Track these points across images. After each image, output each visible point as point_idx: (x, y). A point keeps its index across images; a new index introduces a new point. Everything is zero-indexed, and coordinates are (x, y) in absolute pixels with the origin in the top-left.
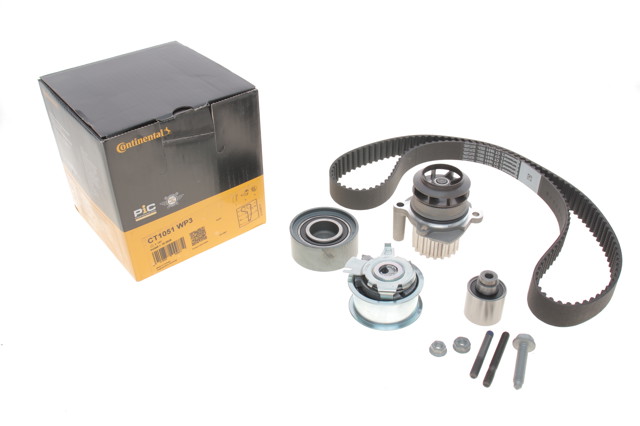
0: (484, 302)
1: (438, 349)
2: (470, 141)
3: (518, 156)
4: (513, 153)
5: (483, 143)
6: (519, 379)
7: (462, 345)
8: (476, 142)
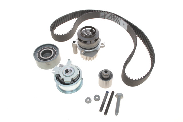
0: (105, 82)
1: (88, 101)
2: (102, 11)
3: (119, 17)
4: (118, 15)
5: (107, 12)
6: (117, 111)
7: (97, 98)
8: (105, 11)
